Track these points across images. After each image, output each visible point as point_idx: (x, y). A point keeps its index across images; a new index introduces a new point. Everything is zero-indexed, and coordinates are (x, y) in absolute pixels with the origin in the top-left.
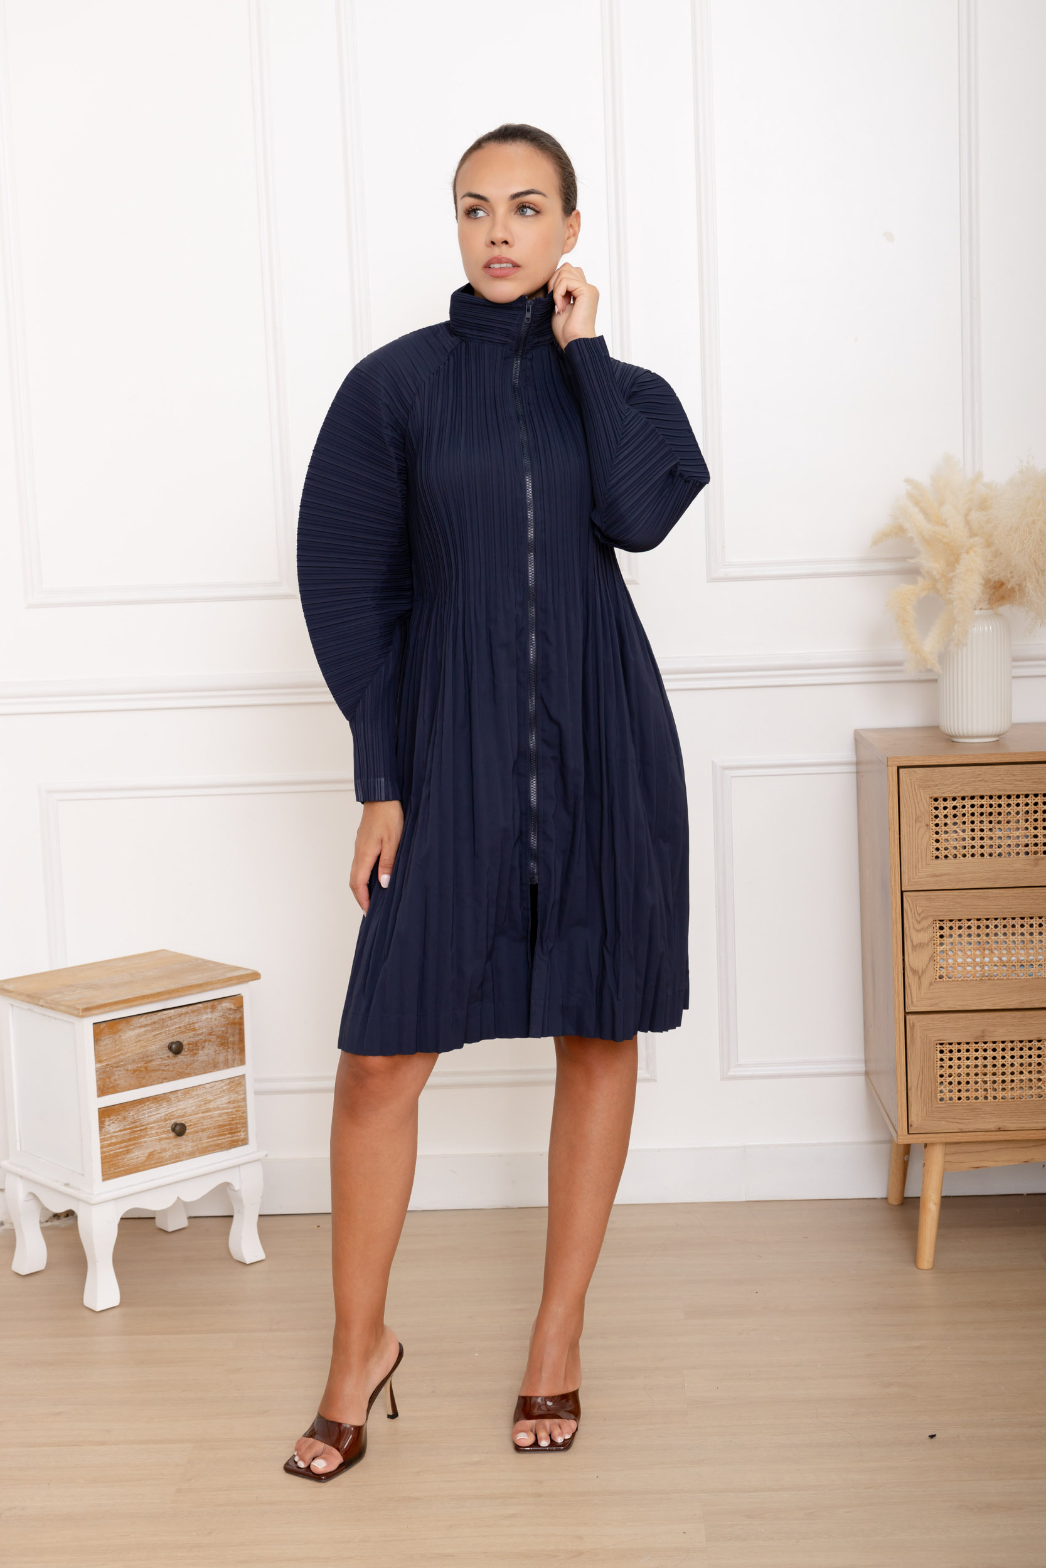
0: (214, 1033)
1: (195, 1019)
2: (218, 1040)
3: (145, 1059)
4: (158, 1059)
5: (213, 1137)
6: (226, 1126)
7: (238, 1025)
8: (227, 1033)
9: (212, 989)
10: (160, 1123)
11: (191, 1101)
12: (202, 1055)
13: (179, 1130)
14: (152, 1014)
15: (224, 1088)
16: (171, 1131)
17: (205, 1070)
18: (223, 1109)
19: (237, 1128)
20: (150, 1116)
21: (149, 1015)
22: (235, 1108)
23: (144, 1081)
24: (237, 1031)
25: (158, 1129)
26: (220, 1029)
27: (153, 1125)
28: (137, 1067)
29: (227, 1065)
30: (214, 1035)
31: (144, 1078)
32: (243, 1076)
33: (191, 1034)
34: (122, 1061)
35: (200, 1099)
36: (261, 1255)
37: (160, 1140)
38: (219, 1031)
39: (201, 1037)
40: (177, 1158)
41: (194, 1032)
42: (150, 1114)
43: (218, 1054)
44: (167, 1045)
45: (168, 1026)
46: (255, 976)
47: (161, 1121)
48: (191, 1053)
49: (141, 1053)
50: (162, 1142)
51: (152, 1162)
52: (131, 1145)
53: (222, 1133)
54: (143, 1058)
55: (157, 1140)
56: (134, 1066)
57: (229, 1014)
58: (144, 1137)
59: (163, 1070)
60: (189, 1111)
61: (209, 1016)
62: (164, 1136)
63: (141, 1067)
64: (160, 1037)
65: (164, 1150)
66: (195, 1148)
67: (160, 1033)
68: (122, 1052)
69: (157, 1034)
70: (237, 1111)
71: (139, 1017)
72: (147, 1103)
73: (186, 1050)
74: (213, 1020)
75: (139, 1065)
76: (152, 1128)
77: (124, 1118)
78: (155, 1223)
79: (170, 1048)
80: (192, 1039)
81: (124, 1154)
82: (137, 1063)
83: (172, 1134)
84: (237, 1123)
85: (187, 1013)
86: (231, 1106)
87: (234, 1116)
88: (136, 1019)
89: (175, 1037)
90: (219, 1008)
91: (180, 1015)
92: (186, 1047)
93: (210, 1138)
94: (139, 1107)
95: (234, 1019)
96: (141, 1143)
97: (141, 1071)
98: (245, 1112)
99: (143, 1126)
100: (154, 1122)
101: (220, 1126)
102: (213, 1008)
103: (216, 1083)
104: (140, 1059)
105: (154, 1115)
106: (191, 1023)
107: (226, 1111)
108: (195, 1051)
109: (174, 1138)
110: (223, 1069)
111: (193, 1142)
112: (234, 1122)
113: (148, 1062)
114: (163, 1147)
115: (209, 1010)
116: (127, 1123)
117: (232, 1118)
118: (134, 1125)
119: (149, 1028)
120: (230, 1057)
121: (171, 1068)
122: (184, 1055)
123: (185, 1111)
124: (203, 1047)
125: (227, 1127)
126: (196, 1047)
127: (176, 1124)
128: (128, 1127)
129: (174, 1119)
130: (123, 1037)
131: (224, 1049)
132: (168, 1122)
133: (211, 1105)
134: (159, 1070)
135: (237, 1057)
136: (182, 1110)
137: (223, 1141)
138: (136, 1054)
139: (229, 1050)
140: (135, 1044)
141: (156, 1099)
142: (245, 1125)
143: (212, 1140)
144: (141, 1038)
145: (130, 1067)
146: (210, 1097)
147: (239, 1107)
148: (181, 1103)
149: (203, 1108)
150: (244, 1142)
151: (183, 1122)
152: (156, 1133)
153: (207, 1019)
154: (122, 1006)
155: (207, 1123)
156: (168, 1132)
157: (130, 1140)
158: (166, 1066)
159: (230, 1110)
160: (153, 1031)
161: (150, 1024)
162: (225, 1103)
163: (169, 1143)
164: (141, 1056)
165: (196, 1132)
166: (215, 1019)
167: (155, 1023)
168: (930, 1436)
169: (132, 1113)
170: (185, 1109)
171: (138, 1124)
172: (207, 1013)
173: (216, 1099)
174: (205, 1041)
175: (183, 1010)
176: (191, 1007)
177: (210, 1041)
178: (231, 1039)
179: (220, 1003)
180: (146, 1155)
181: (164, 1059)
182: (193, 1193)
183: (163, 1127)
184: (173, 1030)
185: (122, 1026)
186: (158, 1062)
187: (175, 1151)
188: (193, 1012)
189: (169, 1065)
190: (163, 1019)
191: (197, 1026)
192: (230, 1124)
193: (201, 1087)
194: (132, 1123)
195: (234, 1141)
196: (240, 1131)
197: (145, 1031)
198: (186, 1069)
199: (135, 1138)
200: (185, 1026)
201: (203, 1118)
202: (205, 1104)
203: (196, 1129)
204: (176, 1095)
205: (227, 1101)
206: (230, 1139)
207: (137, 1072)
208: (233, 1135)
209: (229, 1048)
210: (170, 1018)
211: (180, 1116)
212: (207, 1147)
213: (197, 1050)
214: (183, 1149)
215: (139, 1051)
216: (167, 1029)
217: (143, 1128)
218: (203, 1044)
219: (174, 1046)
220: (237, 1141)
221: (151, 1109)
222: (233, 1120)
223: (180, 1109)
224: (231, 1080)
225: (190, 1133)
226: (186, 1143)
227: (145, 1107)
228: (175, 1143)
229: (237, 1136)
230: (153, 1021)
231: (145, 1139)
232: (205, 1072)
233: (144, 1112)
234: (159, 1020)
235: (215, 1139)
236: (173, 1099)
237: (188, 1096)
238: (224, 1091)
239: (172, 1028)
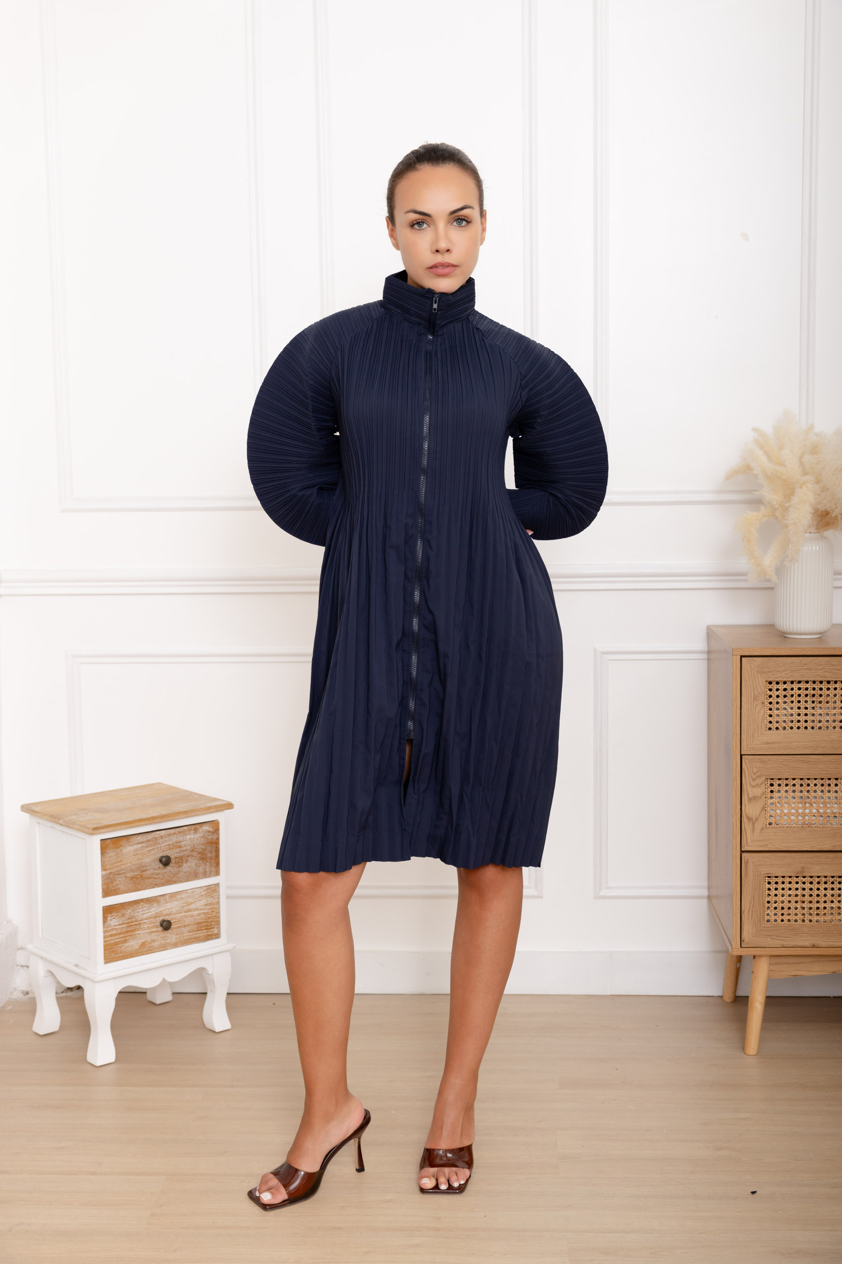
0: (196, 850)
1: (181, 839)
2: (199, 855)
3: (140, 869)
4: (150, 869)
5: (192, 931)
6: (203, 923)
7: (215, 844)
8: (206, 850)
9: (195, 815)
10: (151, 920)
11: (176, 903)
12: (186, 867)
13: (166, 925)
14: (147, 834)
15: (203, 893)
16: (159, 926)
18: (201, 910)
19: (212, 925)
20: (144, 914)
21: (145, 834)
22: (210, 909)
23: (140, 886)
24: (214, 849)
25: (149, 924)
26: (200, 847)
27: (145, 921)
28: (135, 875)
29: (205, 875)
31: (139, 884)
32: (218, 885)
33: (177, 850)
34: (123, 870)
35: (183, 901)
36: (227, 1025)
37: (151, 933)
38: (200, 848)
39: (185, 853)
40: (164, 948)
41: (179, 849)
42: (143, 912)
43: (199, 866)
44: (159, 858)
45: (159, 844)
46: (229, 806)
47: (152, 918)
48: (177, 865)
49: (138, 864)
50: (153, 934)
51: (144, 950)
52: (128, 936)
53: (199, 929)
54: (139, 868)
55: (148, 933)
56: (132, 874)
57: (208, 835)
58: (138, 930)
59: (155, 878)
60: (174, 910)
61: (192, 836)
62: (154, 930)
63: (137, 875)
64: (153, 852)
65: (154, 941)
66: (178, 940)
67: (153, 849)
68: (123, 863)
69: (151, 850)
70: (212, 912)
71: (137, 835)
72: (141, 904)
73: (173, 863)
74: (195, 839)
75: (136, 874)
76: (144, 923)
77: (123, 915)
78: (146, 996)
79: (161, 861)
80: (178, 854)
81: (122, 943)
82: (134, 872)
83: (160, 929)
84: (212, 921)
85: (175, 833)
86: (208, 907)
87: (209, 916)
88: (134, 837)
89: (165, 852)
90: (200, 830)
91: (169, 835)
92: (173, 861)
93: (190, 932)
95: (212, 839)
96: (135, 934)
97: (137, 878)
98: (218, 913)
99: (138, 921)
100: (147, 919)
101: (199, 923)
102: (196, 830)
103: (196, 889)
104: (137, 868)
105: (147, 913)
106: (178, 841)
107: (203, 911)
108: (180, 864)
109: (162, 931)
110: (202, 878)
111: (176, 935)
112: (210, 920)
113: (143, 871)
114: (153, 938)
115: (192, 832)
116: (125, 919)
117: (208, 917)
118: (130, 920)
119: (145, 845)
120: (207, 869)
121: (161, 877)
122: (171, 867)
123: (170, 910)
124: (187, 861)
125: (204, 924)
126: (181, 860)
127: (164, 921)
128: (126, 922)
129: (162, 916)
130: (123, 851)
131: (203, 863)
132: (158, 919)
133: (192, 907)
134: (151, 878)
135: (213, 869)
136: (168, 910)
137: (201, 935)
138: (134, 865)
139: (207, 864)
140: (133, 857)
141: (149, 901)
142: (218, 923)
143: (191, 934)
144: (138, 853)
145: (129, 875)
146: (191, 900)
147: (214, 908)
148: (168, 904)
149: (185, 908)
150: (217, 936)
151: (169, 919)
152: (148, 927)
153: (190, 839)
154: (124, 827)
155: (188, 921)
156: (157, 927)
157: (127, 932)
158: (157, 875)
159: (207, 911)
160: (148, 847)
161: (146, 842)
162: (203, 905)
163: (157, 936)
164: (137, 866)
165: (180, 927)
166: (197, 839)
167: (149, 841)
168: (751, 1192)
169: (129, 911)
170: (171, 909)
171: (134, 920)
172: (190, 834)
173: (196, 901)
174: (188, 856)
175: (172, 831)
176: (178, 829)
177: (192, 856)
178: (209, 855)
179: (201, 827)
180: (139, 944)
181: (156, 869)
182: (176, 975)
183: (154, 923)
184: (163, 846)
185: (123, 842)
186: (151, 871)
187: (162, 942)
188: (180, 833)
189: (159, 874)
190: (156, 838)
191: (182, 844)
192: (206, 922)
193: (184, 892)
194: (129, 919)
195: (209, 935)
196: (214, 928)
197: (142, 847)
198: (173, 877)
199: (131, 931)
200: (173, 844)
201: (186, 917)
202: (187, 905)
203: (180, 925)
204: (164, 898)
205: (204, 904)
206: (206, 933)
207: (134, 879)
208: (208, 930)
209: (207, 862)
210: (162, 837)
211: (167, 915)
212: (187, 939)
213: (182, 863)
214: (169, 941)
215: (136, 863)
216: (159, 846)
217: (137, 923)
218: (187, 858)
219: (164, 859)
220: (212, 935)
221: (144, 909)
222: (209, 919)
223: (167, 909)
224: (209, 887)
225: (175, 928)
226: (171, 936)
227: (140, 907)
228: (162, 936)
229: (211, 931)
230: (148, 839)
231: (139, 932)
232: (188, 880)
233: (139, 910)
234: (153, 838)
235: (194, 933)
236: (162, 901)
237: (174, 899)
238: (202, 895)
239: (162, 845)
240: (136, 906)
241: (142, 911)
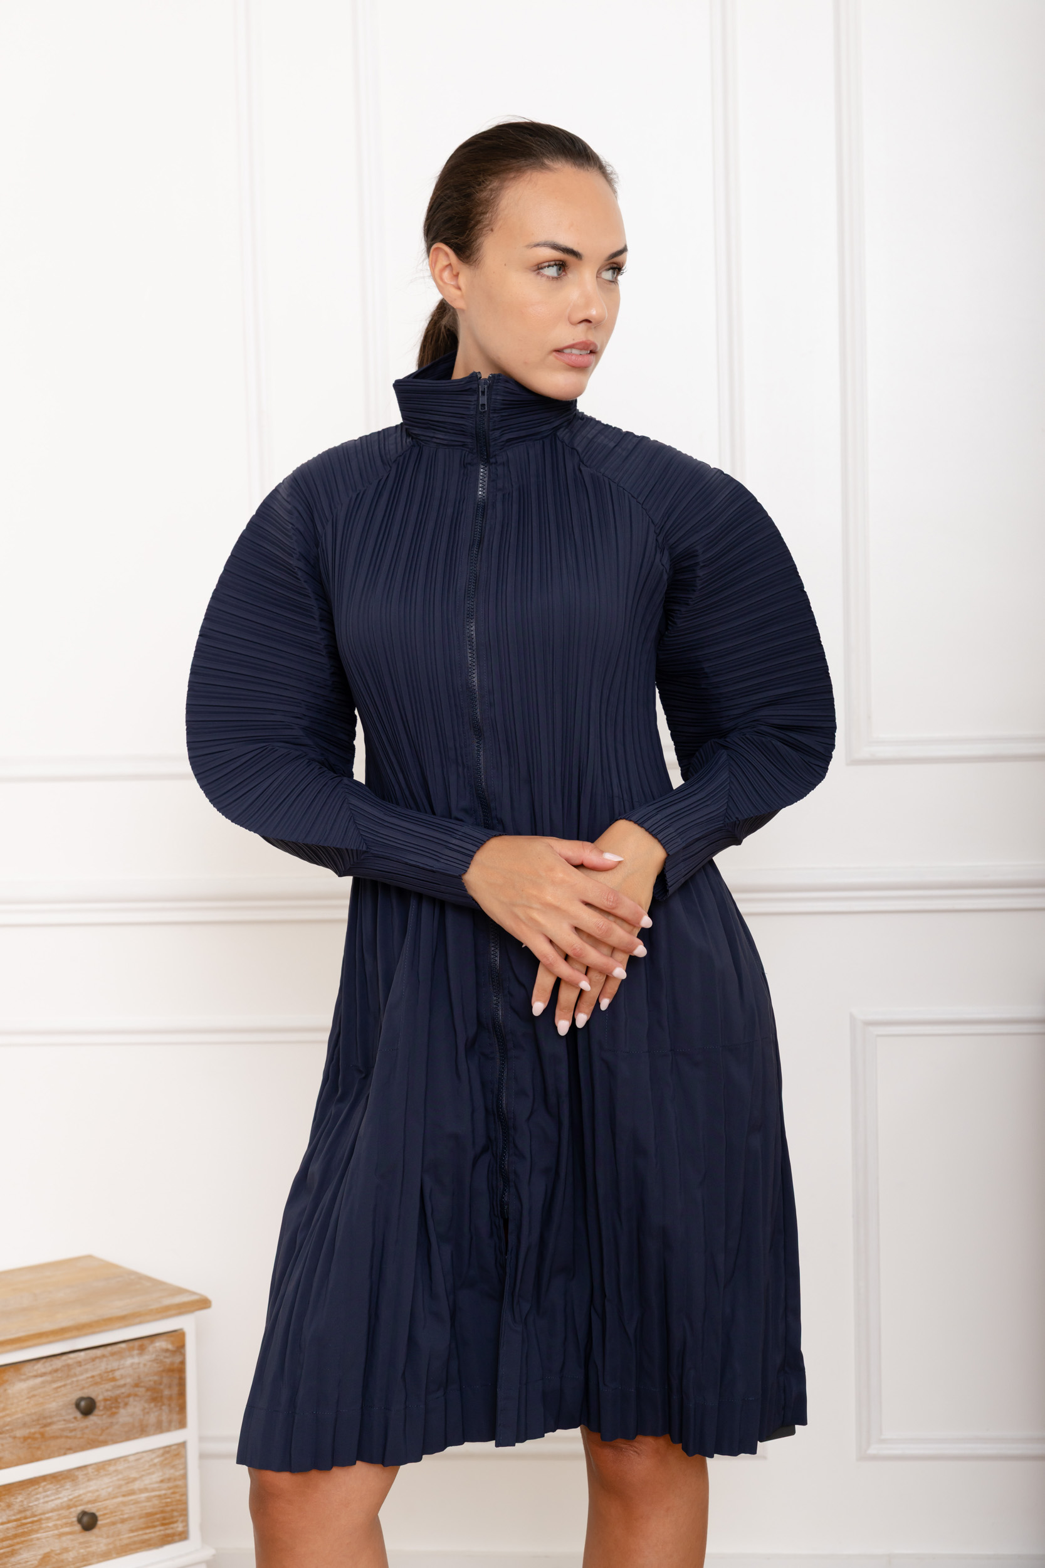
0: (142, 1384)
1: (115, 1365)
2: (149, 1393)
3: (40, 1422)
4: (59, 1421)
5: (136, 1530)
6: (156, 1514)
7: (178, 1373)
8: (161, 1384)
9: (140, 1323)
10: (61, 1512)
11: (107, 1480)
12: (124, 1415)
13: (88, 1522)
14: (53, 1358)
15: (156, 1461)
16: (76, 1523)
17: (128, 1436)
18: (153, 1490)
19: (172, 1517)
20: (47, 1502)
21: (49, 1359)
22: (170, 1488)
23: (39, 1453)
24: (176, 1381)
25: (58, 1520)
26: (151, 1378)
27: (50, 1514)
28: (30, 1433)
29: (160, 1428)
30: (142, 1387)
31: (39, 1448)
32: (183, 1445)
33: (108, 1386)
34: (7, 1425)
35: (120, 1476)
37: (60, 1535)
38: (150, 1381)
39: (123, 1390)
40: (84, 1561)
41: (112, 1384)
42: (47, 1499)
43: (148, 1413)
44: (74, 1401)
45: (75, 1375)
46: (203, 1303)
47: (62, 1509)
48: (109, 1413)
49: (35, 1413)
50: (64, 1538)
52: (18, 1543)
53: (150, 1525)
54: (38, 1420)
55: (55, 1536)
56: (25, 1432)
57: (165, 1357)
58: (37, 1531)
59: (67, 1437)
60: (104, 1493)
61: (136, 1360)
62: (67, 1529)
63: (35, 1433)
64: (64, 1391)
65: (66, 1550)
66: (111, 1546)
67: (64, 1386)
68: (8, 1412)
69: (60, 1387)
70: (174, 1493)
71: (34, 1362)
72: (43, 1484)
73: (101, 1408)
74: (141, 1366)
75: (33, 1430)
76: (48, 1519)
77: (9, 1506)
79: (77, 1405)
80: (109, 1393)
81: (7, 1557)
82: (29, 1427)
83: (78, 1527)
84: (173, 1511)
85: (104, 1356)
86: (165, 1485)
87: (169, 1500)
88: (29, 1366)
89: (86, 1391)
90: (151, 1348)
91: (93, 1359)
92: (100, 1405)
93: (132, 1531)
94: (30, 1489)
95: (172, 1364)
96: (31, 1540)
97: (35, 1439)
98: (185, 1494)
99: (35, 1516)
100: (52, 1510)
101: (149, 1515)
102: (142, 1349)
103: (144, 1454)
104: (33, 1421)
105: (52, 1500)
106: (109, 1370)
107: (157, 1493)
108: (114, 1410)
109: (80, 1532)
110: (154, 1434)
111: (108, 1537)
112: (168, 1509)
113: (45, 1426)
114: (65, 1545)
115: (136, 1352)
116: (12, 1513)
117: (167, 1503)
118: (23, 1515)
119: (48, 1378)
120: (164, 1418)
121: (79, 1434)
122: (98, 1415)
123: (96, 1494)
124: (126, 1404)
125: (158, 1516)
126: (115, 1404)
127: (84, 1513)
128: (14, 1518)
129: (81, 1505)
130: (10, 1391)
131: (156, 1406)
132: (72, 1510)
133: (136, 1485)
134: (61, 1437)
135: (175, 1417)
136: (93, 1493)
137: (153, 1535)
138: (28, 1415)
139: (164, 1407)
140: (27, 1400)
141: (56, 1478)
142: (184, 1513)
143: (135, 1534)
144: (35, 1392)
145: (19, 1433)
146: (134, 1475)
147: (176, 1487)
148: (92, 1483)
149: (124, 1489)
150: (183, 1536)
151: (93, 1510)
152: (55, 1525)
153: (132, 1364)
154: (9, 1347)
155: (128, 1511)
156: (71, 1524)
157: (16, 1536)
158: (71, 1431)
159: (163, 1492)
160: (54, 1381)
161: (50, 1373)
162: (157, 1482)
163: (72, 1540)
164: (35, 1417)
165: (114, 1523)
166: (145, 1365)
167: (56, 1371)
169: (20, 1498)
170: (97, 1491)
171: (28, 1513)
172: (132, 1356)
173: (143, 1476)
174: (129, 1396)
175: (99, 1352)
176: (109, 1349)
177: (136, 1395)
178: (166, 1392)
179: (152, 1342)
180: (39, 1557)
181: (68, 1421)
183: (65, 1517)
184: (83, 1380)
185: (9, 1375)
186: (61, 1425)
187: (82, 1551)
188: (113, 1354)
189: (75, 1430)
190: (68, 1366)
191: (117, 1374)
192: (162, 1512)
193: (122, 1460)
194: (20, 1512)
195: (168, 1536)
196: (176, 1522)
197: (43, 1383)
198: (101, 1435)
199: (23, 1534)
200: (100, 1375)
201: (124, 1504)
202: (128, 1483)
203: (113, 1519)
204: (85, 1472)
205: (158, 1479)
206: (162, 1533)
207: (29, 1441)
208: (166, 1527)
209: (163, 1404)
210: (79, 1364)
211: (89, 1502)
212: (127, 1545)
213: (118, 1407)
214: (94, 1548)
215: (33, 1411)
216: (74, 1379)
217: (35, 1519)
218: (126, 1400)
219: (83, 1404)
220: (173, 1535)
221: (49, 1493)
222: (167, 1506)
223: (90, 1492)
224: (166, 1450)
225: (104, 1525)
226: (98, 1540)
227: (41, 1489)
228: (82, 1540)
229: (172, 1528)
230: (54, 1367)
231: (38, 1535)
232: (128, 1439)
233: (38, 1496)
234: (64, 1366)
235: (140, 1532)
236: (81, 1477)
237: (102, 1472)
238: (155, 1465)
239: (81, 1378)
240: (33, 1488)
241: (44, 1497)
